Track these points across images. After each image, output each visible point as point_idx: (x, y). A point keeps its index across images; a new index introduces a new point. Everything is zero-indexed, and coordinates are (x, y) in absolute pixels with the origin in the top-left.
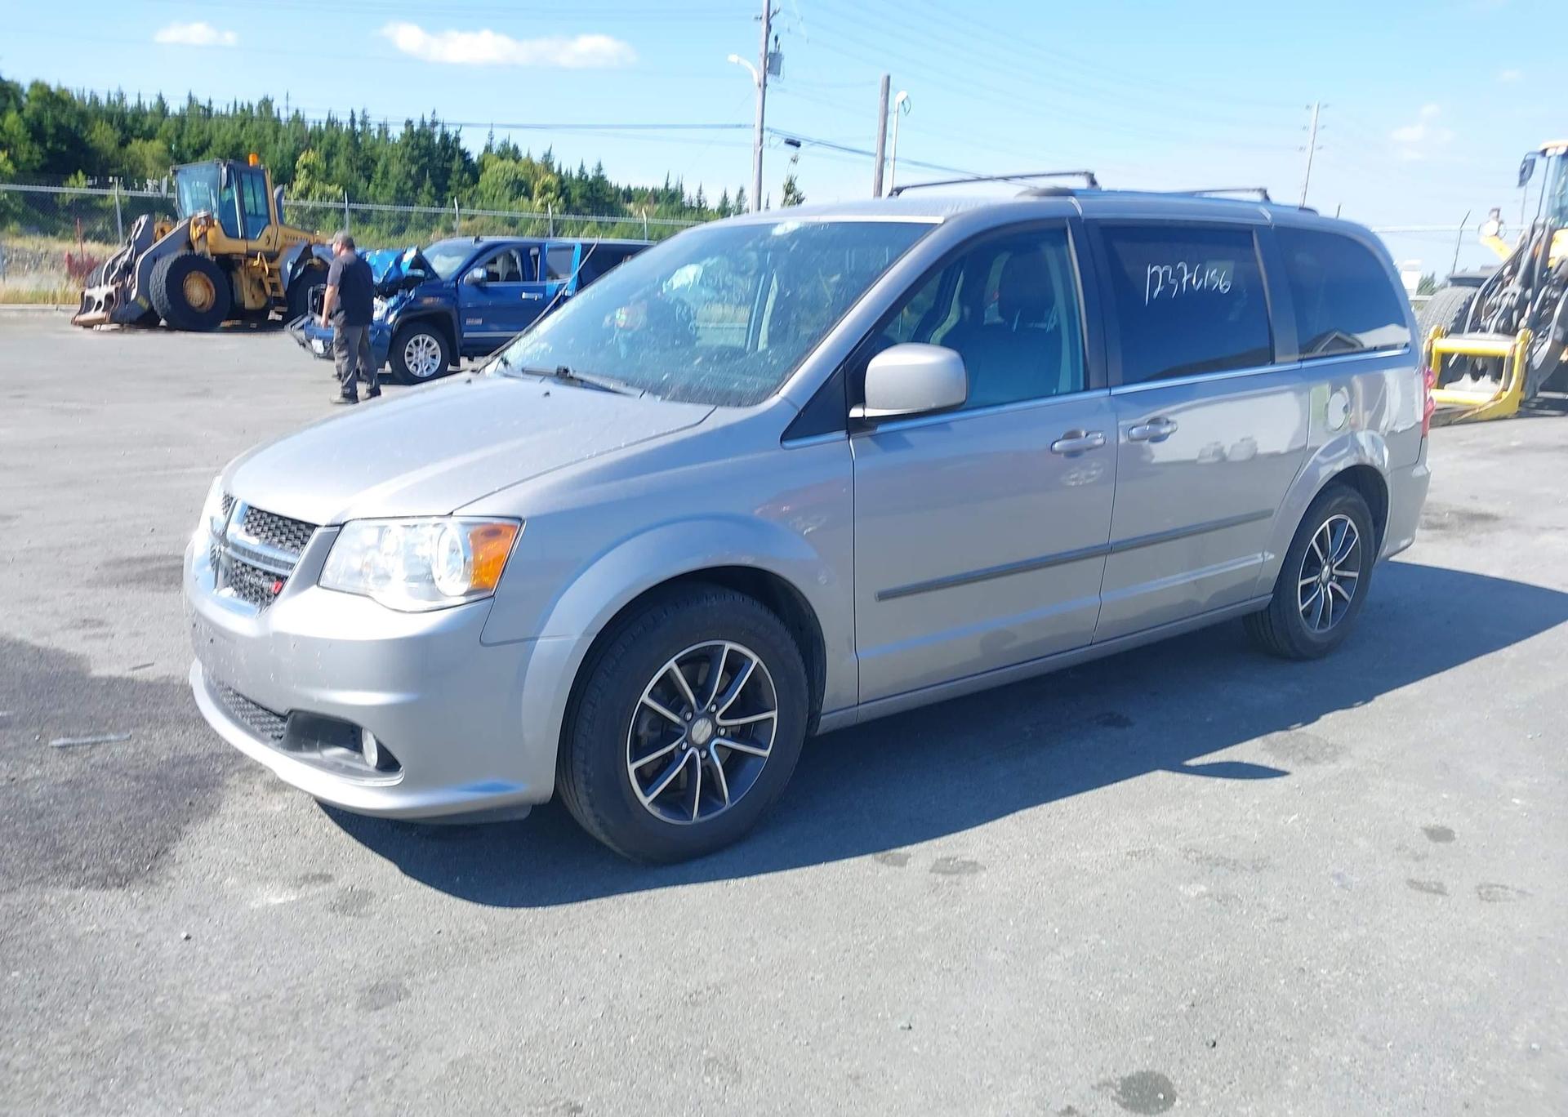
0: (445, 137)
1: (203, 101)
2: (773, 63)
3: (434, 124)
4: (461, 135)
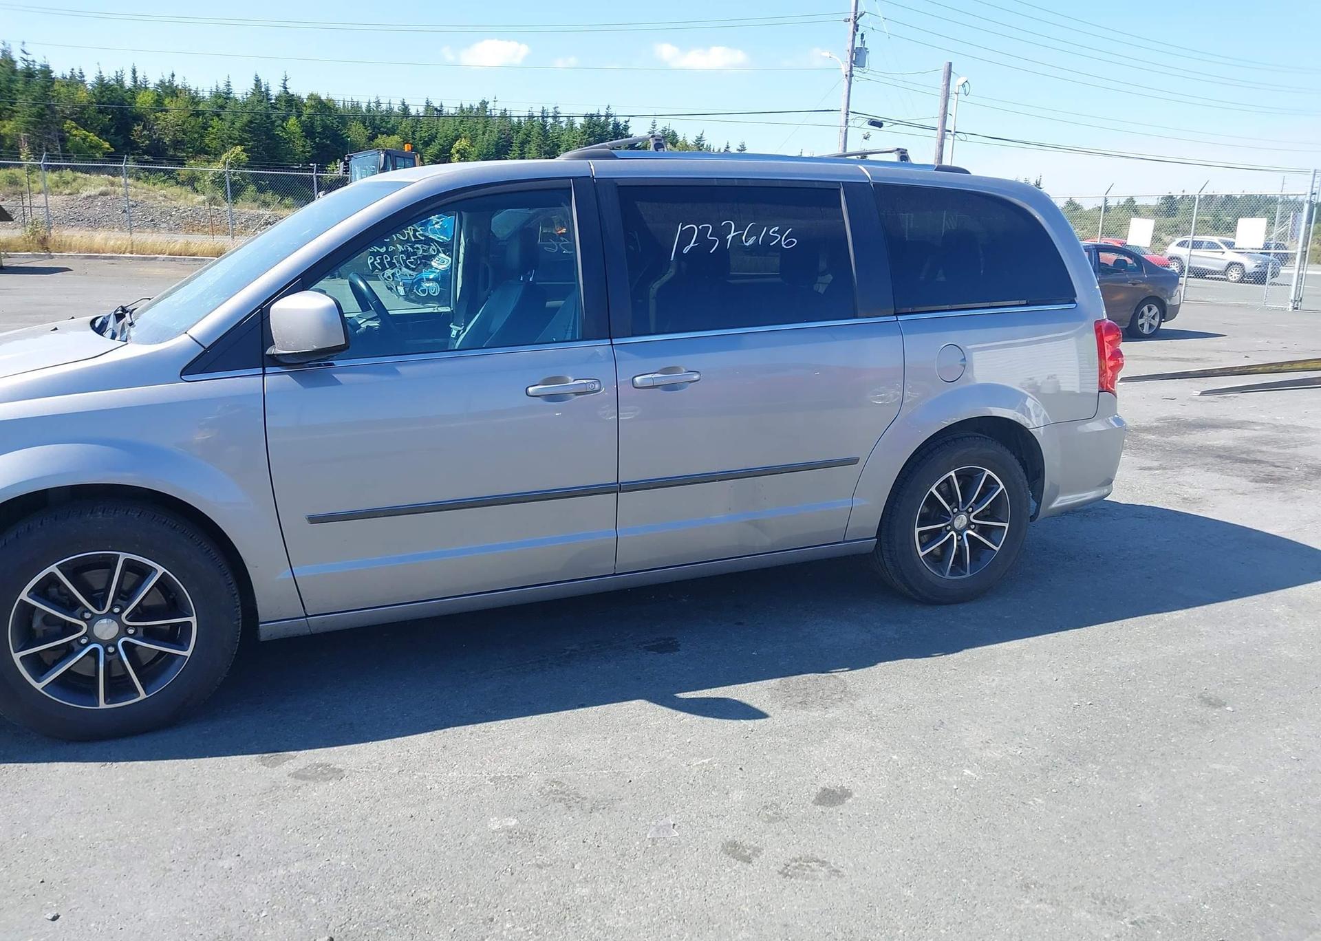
0: (617, 125)
1: (436, 104)
2: (858, 57)
3: (608, 116)
4: (629, 124)
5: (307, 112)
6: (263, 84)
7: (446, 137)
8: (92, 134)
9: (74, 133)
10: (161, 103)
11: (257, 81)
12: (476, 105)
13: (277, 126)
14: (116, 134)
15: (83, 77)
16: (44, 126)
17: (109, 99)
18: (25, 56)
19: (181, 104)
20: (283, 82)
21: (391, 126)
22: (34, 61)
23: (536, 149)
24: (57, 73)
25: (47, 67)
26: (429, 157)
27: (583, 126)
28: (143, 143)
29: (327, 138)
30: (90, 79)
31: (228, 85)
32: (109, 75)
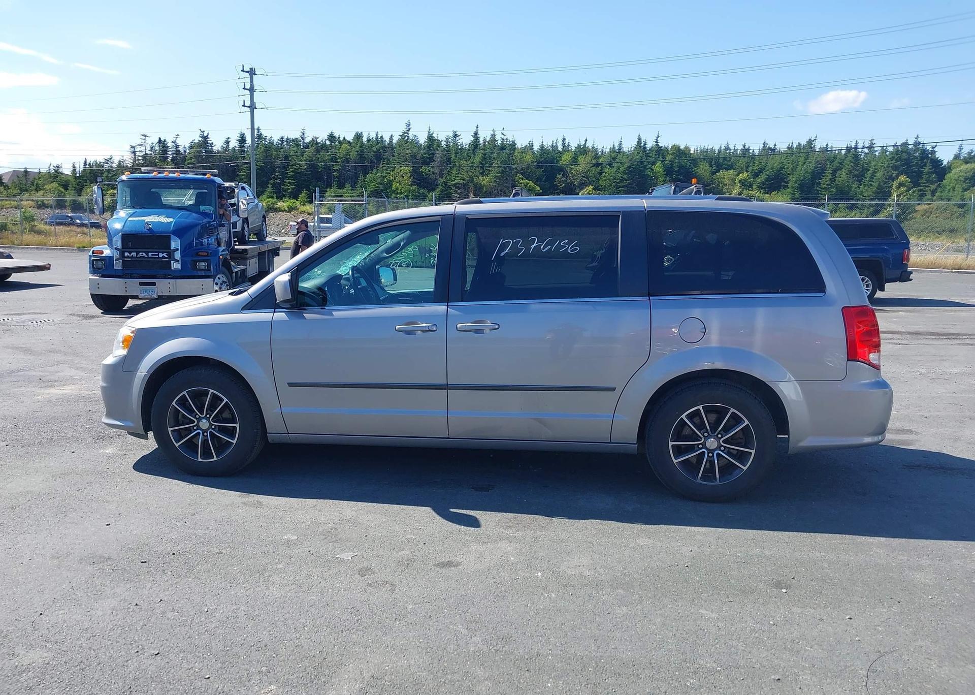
5: (669, 157)
6: (642, 141)
7: (772, 169)
8: (531, 182)
9: (521, 182)
10: (575, 159)
11: (640, 139)
12: (804, 142)
13: (648, 169)
14: (545, 181)
15: (533, 146)
16: (505, 178)
17: (545, 159)
18: (503, 137)
19: (588, 159)
20: (656, 138)
21: (731, 163)
22: (507, 139)
23: (846, 174)
24: (519, 145)
25: (514, 142)
26: (757, 184)
27: (891, 153)
28: (561, 185)
29: (681, 174)
30: (536, 147)
31: (621, 143)
32: (548, 143)
